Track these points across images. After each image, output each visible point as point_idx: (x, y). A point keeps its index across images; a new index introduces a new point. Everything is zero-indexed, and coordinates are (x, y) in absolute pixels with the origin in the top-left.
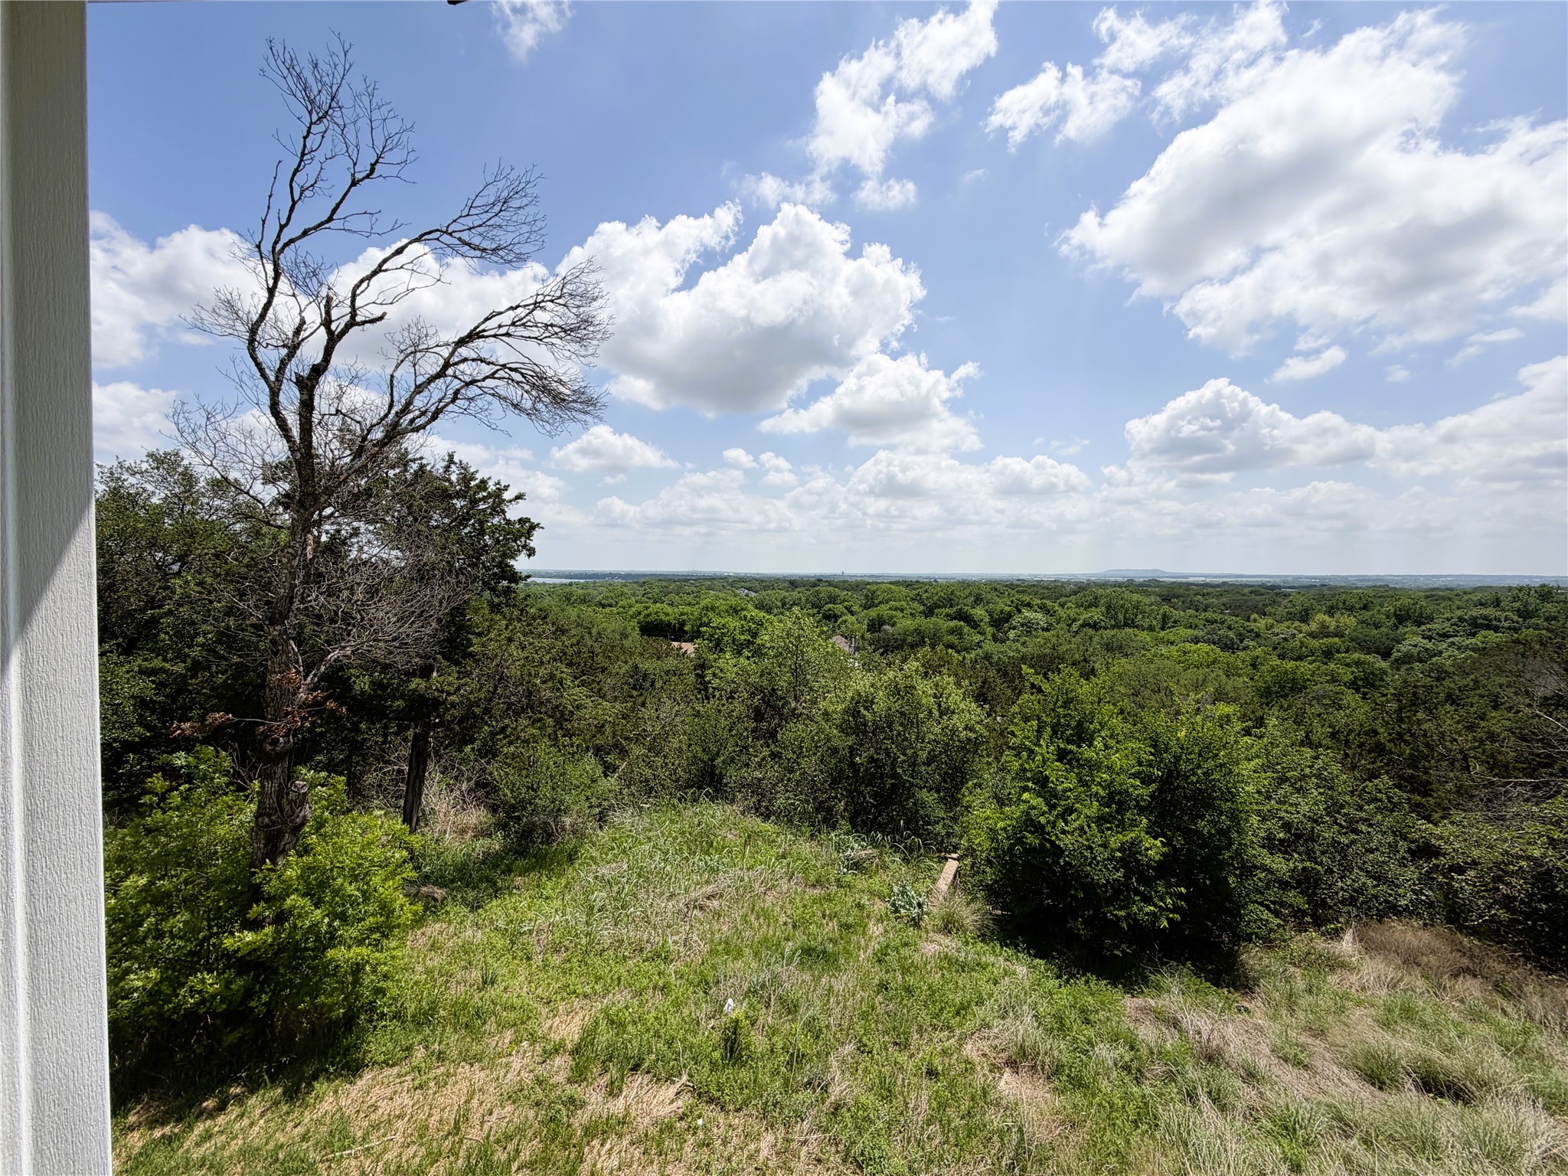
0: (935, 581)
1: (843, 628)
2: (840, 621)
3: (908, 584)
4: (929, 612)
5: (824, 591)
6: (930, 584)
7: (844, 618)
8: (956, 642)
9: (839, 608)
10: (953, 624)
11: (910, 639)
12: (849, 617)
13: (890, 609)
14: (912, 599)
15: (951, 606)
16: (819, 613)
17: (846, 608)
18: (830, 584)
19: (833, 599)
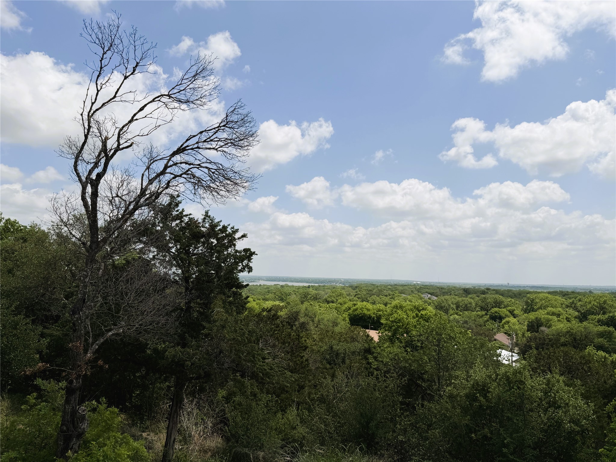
0: (590, 292)
1: (506, 327)
2: (504, 321)
3: (564, 294)
4: (583, 317)
5: (491, 298)
6: (584, 294)
7: (507, 319)
8: (607, 344)
9: (503, 311)
10: (601, 328)
11: (563, 340)
12: (512, 320)
13: (548, 314)
14: (567, 306)
15: (604, 313)
16: (486, 314)
17: (510, 311)
18: (497, 292)
19: (498, 304)
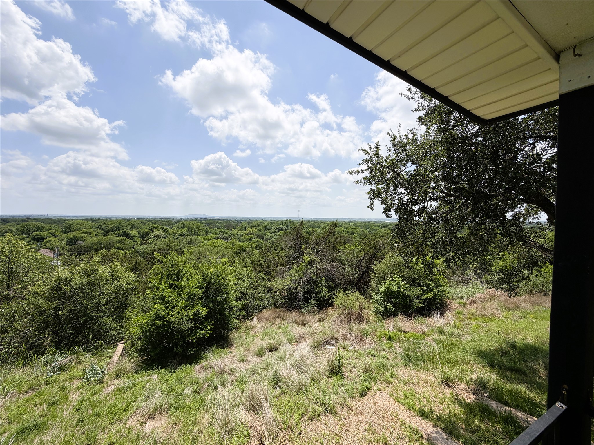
0: (110, 219)
1: (48, 245)
2: (45, 241)
3: (93, 220)
4: (106, 233)
5: (32, 225)
6: (107, 220)
7: (48, 239)
8: (122, 246)
9: (44, 234)
10: (119, 238)
11: (95, 247)
12: (53, 239)
13: (82, 233)
14: (96, 228)
15: (119, 230)
16: (28, 237)
17: (51, 233)
18: (37, 220)
19: (40, 229)
